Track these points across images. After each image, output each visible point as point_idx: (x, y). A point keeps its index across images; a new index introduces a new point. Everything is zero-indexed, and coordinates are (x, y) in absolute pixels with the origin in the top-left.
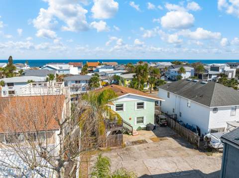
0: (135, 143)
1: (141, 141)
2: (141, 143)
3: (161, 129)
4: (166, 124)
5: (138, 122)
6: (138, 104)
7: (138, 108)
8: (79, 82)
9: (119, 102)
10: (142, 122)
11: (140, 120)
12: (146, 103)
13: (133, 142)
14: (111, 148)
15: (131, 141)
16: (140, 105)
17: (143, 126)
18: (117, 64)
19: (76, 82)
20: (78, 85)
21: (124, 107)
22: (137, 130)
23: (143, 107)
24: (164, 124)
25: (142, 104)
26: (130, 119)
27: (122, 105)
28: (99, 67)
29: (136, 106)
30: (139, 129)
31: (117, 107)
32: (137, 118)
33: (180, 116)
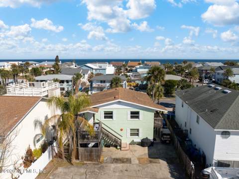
0: (117, 160)
1: (125, 160)
2: (123, 162)
3: (160, 146)
4: (168, 142)
5: (132, 134)
6: (132, 113)
7: (132, 117)
8: (104, 82)
9: (108, 109)
10: (138, 135)
11: (135, 132)
12: (141, 112)
13: (114, 159)
14: (85, 162)
15: (114, 157)
16: (135, 115)
17: (137, 139)
18: (160, 64)
19: (101, 82)
20: (103, 84)
21: (114, 115)
22: (130, 144)
23: (138, 117)
24: (166, 141)
25: (138, 113)
26: (121, 130)
27: (111, 113)
28: (138, 67)
29: (129, 115)
30: (133, 143)
31: (105, 114)
32: (131, 129)
33: (190, 133)
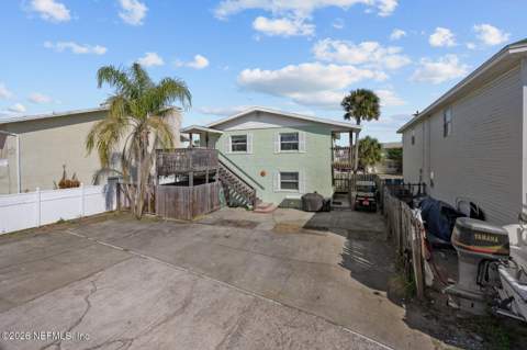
0: (228, 223)
1: (246, 223)
5: (284, 185)
6: (283, 137)
7: (283, 147)
9: (239, 130)
10: (296, 185)
11: (290, 180)
15: (227, 218)
16: (290, 142)
17: (295, 195)
21: (249, 143)
22: (280, 207)
23: (295, 147)
25: (295, 137)
26: (263, 174)
27: (245, 140)
29: (278, 142)
31: (233, 141)
32: (282, 174)
